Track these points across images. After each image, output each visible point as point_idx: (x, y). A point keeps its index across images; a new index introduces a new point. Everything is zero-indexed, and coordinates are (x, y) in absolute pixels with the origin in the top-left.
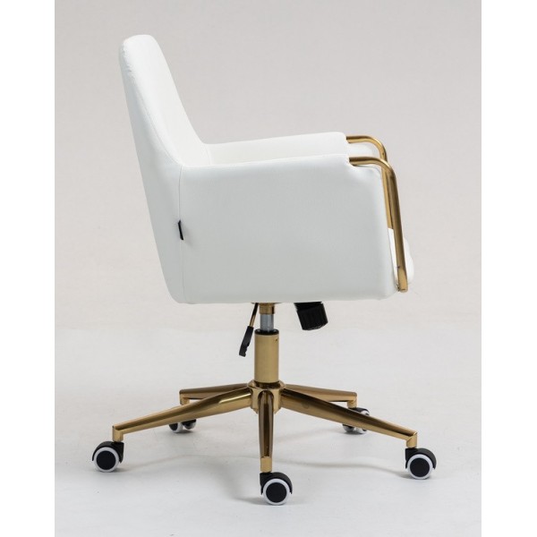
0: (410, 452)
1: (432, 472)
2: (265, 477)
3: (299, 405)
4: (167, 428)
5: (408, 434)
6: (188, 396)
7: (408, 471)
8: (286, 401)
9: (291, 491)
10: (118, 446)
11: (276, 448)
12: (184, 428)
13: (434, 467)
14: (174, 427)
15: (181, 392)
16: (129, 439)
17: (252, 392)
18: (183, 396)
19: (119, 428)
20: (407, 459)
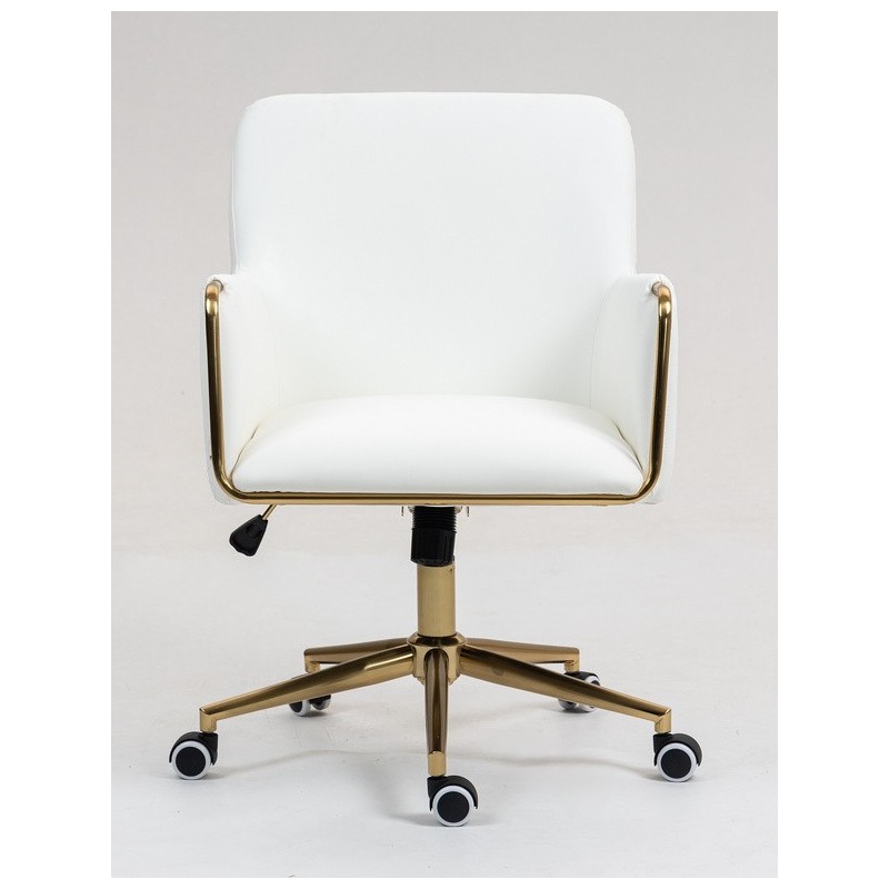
0: (661, 740)
1: (695, 770)
2: (435, 783)
3: (488, 670)
4: (286, 708)
5: (657, 712)
6: (317, 658)
7: (658, 769)
8: (468, 665)
9: (476, 804)
10: (209, 739)
11: (453, 738)
12: (312, 708)
13: (698, 762)
14: (297, 707)
15: (307, 653)
16: (225, 727)
17: (414, 651)
18: (310, 658)
19: (211, 711)
20: (657, 750)
